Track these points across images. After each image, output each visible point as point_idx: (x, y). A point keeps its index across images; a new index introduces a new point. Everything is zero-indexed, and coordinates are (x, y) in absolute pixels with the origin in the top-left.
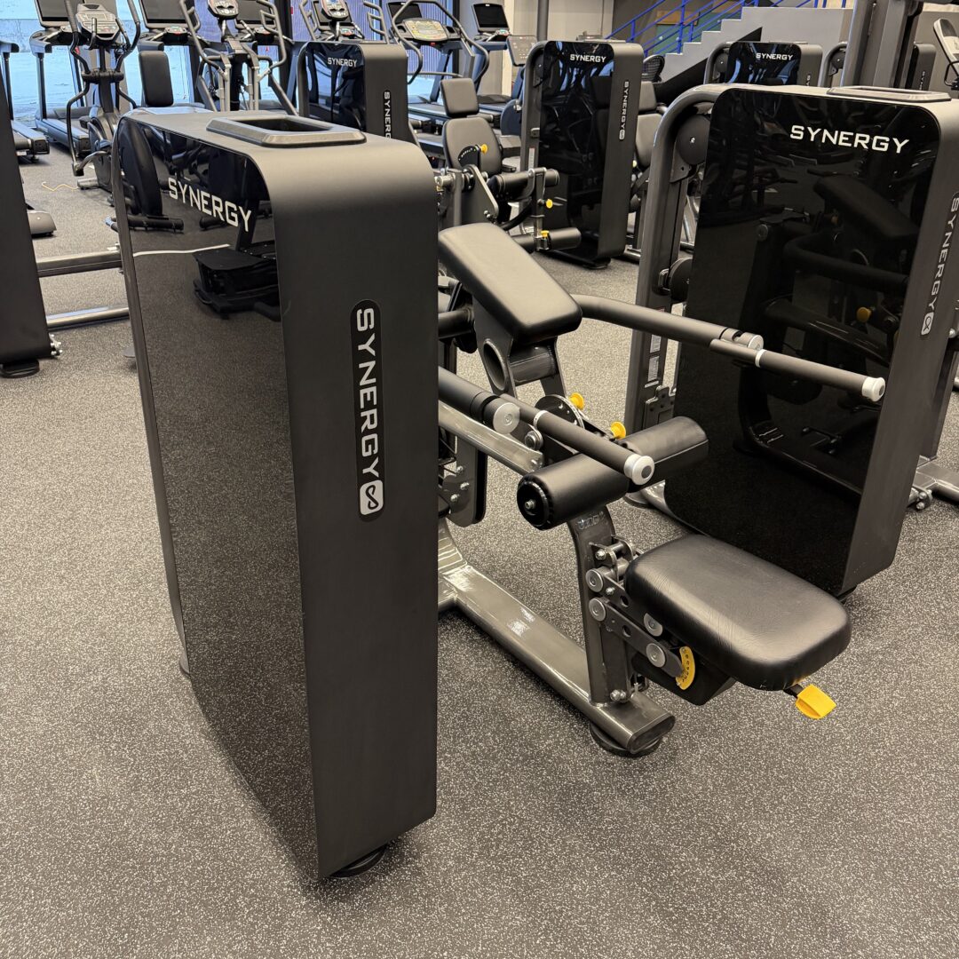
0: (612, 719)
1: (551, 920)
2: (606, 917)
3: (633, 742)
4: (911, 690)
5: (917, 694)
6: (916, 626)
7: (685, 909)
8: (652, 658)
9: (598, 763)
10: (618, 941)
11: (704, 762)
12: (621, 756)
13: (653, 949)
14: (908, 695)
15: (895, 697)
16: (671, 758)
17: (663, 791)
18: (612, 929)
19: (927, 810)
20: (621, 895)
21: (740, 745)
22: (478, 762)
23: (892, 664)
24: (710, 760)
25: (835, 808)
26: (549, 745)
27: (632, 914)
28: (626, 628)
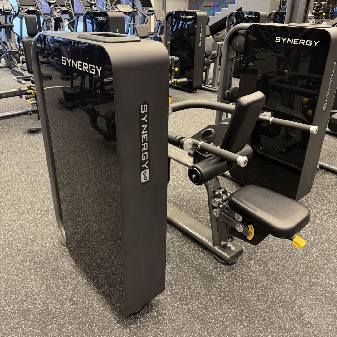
0: (221, 251)
1: (209, 326)
2: (228, 323)
3: (229, 260)
4: (322, 235)
5: (324, 236)
6: (320, 213)
7: (255, 318)
8: (238, 230)
9: (217, 268)
10: (234, 331)
11: (254, 265)
12: (225, 265)
13: (246, 333)
14: (321, 237)
15: (316, 238)
16: (243, 264)
17: (242, 276)
18: (231, 327)
19: (333, 277)
20: (232, 315)
21: (266, 258)
22: (175, 270)
23: (313, 226)
24: (257, 264)
25: (302, 278)
26: (199, 262)
27: (237, 321)
28: (228, 219)
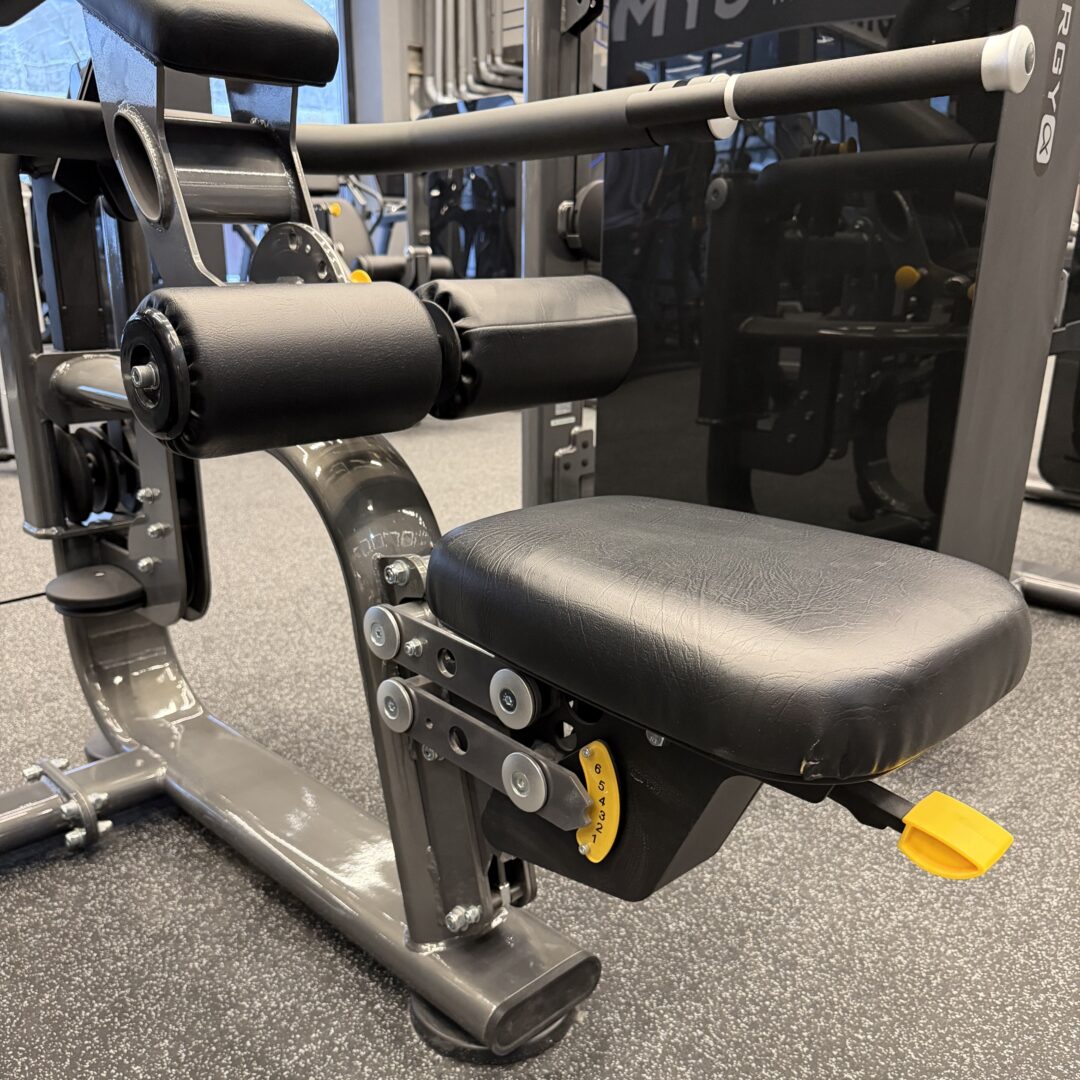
3: (499, 1025)
8: (515, 793)
11: (670, 1059)
12: (475, 1064)
16: (594, 1058)
21: (749, 1014)
28: (458, 733)
